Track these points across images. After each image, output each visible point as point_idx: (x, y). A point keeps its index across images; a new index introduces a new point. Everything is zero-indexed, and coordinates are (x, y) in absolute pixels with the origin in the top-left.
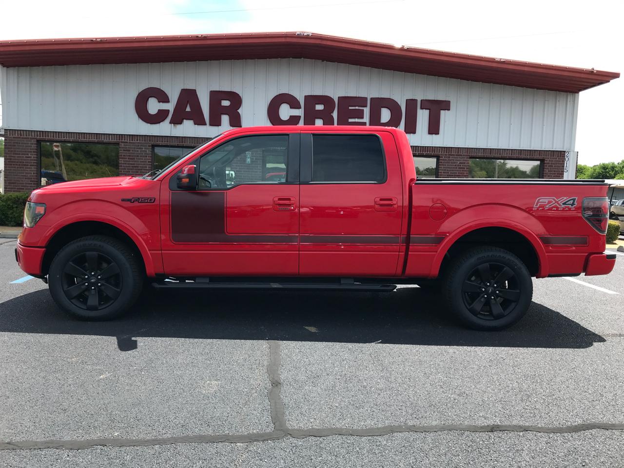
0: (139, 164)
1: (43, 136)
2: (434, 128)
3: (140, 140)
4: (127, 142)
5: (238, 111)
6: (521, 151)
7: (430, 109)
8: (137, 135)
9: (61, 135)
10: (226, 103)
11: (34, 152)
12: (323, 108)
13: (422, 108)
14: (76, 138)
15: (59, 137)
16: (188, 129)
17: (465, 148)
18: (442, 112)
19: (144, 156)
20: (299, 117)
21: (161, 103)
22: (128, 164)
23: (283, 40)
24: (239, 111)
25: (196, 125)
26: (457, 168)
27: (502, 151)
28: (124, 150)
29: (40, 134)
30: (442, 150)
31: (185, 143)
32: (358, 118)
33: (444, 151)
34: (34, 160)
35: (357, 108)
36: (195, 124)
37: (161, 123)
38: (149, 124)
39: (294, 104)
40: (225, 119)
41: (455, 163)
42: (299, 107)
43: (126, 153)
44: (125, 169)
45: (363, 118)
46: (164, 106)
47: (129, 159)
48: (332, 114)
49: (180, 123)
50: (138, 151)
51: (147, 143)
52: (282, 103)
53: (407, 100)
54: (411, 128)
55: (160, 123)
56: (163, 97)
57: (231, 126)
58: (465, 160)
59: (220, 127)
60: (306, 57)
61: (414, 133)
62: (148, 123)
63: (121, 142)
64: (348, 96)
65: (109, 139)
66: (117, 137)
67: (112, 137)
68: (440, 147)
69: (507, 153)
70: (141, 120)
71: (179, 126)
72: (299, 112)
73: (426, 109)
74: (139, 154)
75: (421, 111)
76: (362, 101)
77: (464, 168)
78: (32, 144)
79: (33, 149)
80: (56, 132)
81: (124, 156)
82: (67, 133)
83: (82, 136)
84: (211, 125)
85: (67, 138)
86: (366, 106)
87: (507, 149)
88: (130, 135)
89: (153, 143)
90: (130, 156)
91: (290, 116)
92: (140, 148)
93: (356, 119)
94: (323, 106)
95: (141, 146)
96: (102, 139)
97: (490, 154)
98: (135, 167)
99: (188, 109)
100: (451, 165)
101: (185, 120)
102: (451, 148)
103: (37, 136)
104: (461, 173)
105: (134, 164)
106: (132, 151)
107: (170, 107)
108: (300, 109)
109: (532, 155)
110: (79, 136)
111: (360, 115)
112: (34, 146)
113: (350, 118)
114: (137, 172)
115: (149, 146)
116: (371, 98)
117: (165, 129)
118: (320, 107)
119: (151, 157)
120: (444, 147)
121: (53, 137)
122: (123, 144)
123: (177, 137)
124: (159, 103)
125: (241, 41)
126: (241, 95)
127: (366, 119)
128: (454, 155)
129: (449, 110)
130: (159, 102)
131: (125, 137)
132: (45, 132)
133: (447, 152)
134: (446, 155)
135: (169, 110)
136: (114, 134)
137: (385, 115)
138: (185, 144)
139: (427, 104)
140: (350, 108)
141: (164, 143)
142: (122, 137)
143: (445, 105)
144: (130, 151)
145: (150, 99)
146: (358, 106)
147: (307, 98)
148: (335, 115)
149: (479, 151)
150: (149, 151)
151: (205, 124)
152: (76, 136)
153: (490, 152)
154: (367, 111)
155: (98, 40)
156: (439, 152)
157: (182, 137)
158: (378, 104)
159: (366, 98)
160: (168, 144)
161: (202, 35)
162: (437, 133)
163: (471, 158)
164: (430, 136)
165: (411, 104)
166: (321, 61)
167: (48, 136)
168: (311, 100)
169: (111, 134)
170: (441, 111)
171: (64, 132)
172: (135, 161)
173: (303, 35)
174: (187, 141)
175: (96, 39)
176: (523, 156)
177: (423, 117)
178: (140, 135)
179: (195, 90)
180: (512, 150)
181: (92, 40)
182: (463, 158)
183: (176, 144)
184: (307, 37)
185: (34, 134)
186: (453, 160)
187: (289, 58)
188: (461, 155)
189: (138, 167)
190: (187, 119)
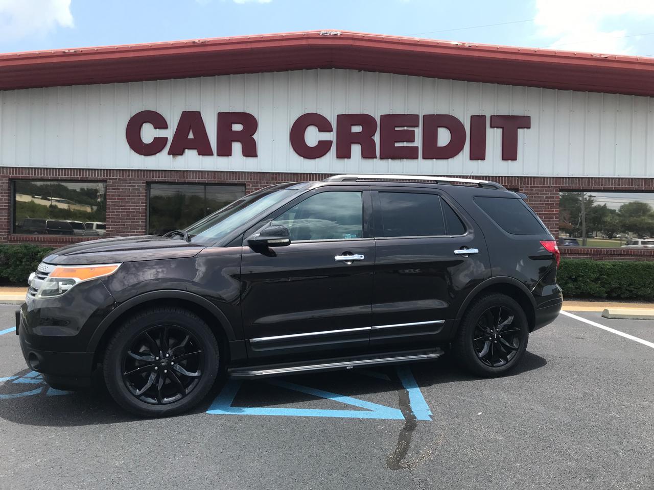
0: (130, 206)
1: (16, 174)
2: (509, 152)
3: (132, 175)
4: (116, 179)
5: (253, 136)
6: (632, 180)
7: (503, 128)
8: (129, 170)
9: (38, 172)
10: (237, 127)
11: (5, 193)
12: (361, 130)
13: (491, 127)
14: (56, 175)
15: (35, 175)
16: (191, 161)
17: (553, 177)
18: (521, 132)
19: (136, 196)
20: (331, 142)
21: (157, 129)
22: (117, 206)
23: (303, 42)
24: (255, 137)
25: (201, 156)
26: (543, 204)
27: (606, 181)
28: (112, 189)
29: (13, 171)
30: (521, 181)
31: (187, 178)
32: (407, 141)
33: (525, 182)
34: (6, 203)
35: (406, 128)
36: (199, 154)
37: (157, 154)
38: (143, 156)
39: (324, 126)
40: (237, 147)
41: (539, 197)
42: (331, 130)
43: (115, 192)
44: (113, 212)
45: (414, 141)
46: (161, 133)
47: (118, 199)
48: (373, 138)
49: (181, 153)
50: (129, 190)
51: (141, 180)
52: (308, 126)
53: (471, 116)
54: (478, 154)
55: (155, 154)
56: (160, 122)
57: (244, 156)
58: (554, 194)
59: (230, 157)
60: (338, 67)
61: (483, 158)
62: (141, 154)
63: (110, 179)
64: (394, 113)
65: (95, 176)
66: (104, 173)
67: (98, 173)
68: (518, 177)
69: (612, 184)
70: (133, 152)
71: (179, 158)
72: (331, 136)
73: (497, 127)
74: (131, 193)
75: (492, 130)
76: (412, 120)
77: (553, 204)
78: (3, 183)
79: (4, 190)
80: (32, 168)
81: (113, 195)
82: (44, 168)
83: (62, 173)
84: (219, 154)
85: (44, 175)
86: (417, 126)
87: (613, 178)
88: (120, 170)
89: (147, 179)
90: (119, 196)
91: (320, 142)
92: (132, 186)
93: (405, 143)
94: (361, 127)
95: (133, 183)
96: (86, 176)
97: (589, 185)
98: (126, 209)
99: (191, 136)
100: (535, 201)
101: (186, 150)
102: (534, 177)
103: (10, 173)
104: (549, 211)
105: (125, 206)
106: (122, 189)
107: (169, 134)
108: (332, 133)
109: (649, 186)
110: (59, 172)
111: (410, 137)
112: (6, 186)
113: (397, 142)
114: (128, 216)
115: (143, 183)
116: (424, 116)
117: (162, 161)
118: (356, 129)
119: (146, 196)
120: (525, 177)
121: (28, 174)
122: (111, 181)
123: (177, 171)
124: (155, 130)
125: (249, 46)
126: (256, 117)
127: (418, 142)
128: (538, 187)
129: (529, 127)
130: (155, 128)
131: (113, 173)
132: (19, 168)
133: (528, 184)
134: (527, 187)
135: (167, 138)
136: (101, 170)
137: (444, 137)
138: (187, 180)
139: (499, 121)
140: (397, 129)
141: (160, 179)
142: (110, 173)
143: (525, 122)
144: (119, 189)
145: (144, 125)
146: (407, 126)
147: (341, 118)
148: (377, 138)
149: (572, 181)
150: (142, 190)
151: (211, 154)
152: (56, 173)
153: (589, 182)
154: (418, 132)
155: (71, 51)
156: (518, 184)
157: (184, 171)
158: (433, 123)
159: (417, 116)
160: (167, 179)
161: (199, 40)
162: (514, 158)
163: (561, 191)
164: (505, 163)
165: (478, 122)
166: (357, 71)
167: (22, 174)
168: (346, 121)
169: (98, 169)
170: (518, 129)
171: (41, 168)
172: (126, 202)
173: (330, 34)
174: (190, 176)
175: (69, 50)
176: (635, 187)
177: (494, 138)
178: (132, 170)
179: (199, 113)
180: (619, 178)
181: (64, 52)
182: (552, 191)
183: (176, 179)
184: (335, 37)
185: (7, 171)
186: (537, 194)
187: (317, 68)
188: (548, 187)
189: (129, 209)
190: (189, 149)
